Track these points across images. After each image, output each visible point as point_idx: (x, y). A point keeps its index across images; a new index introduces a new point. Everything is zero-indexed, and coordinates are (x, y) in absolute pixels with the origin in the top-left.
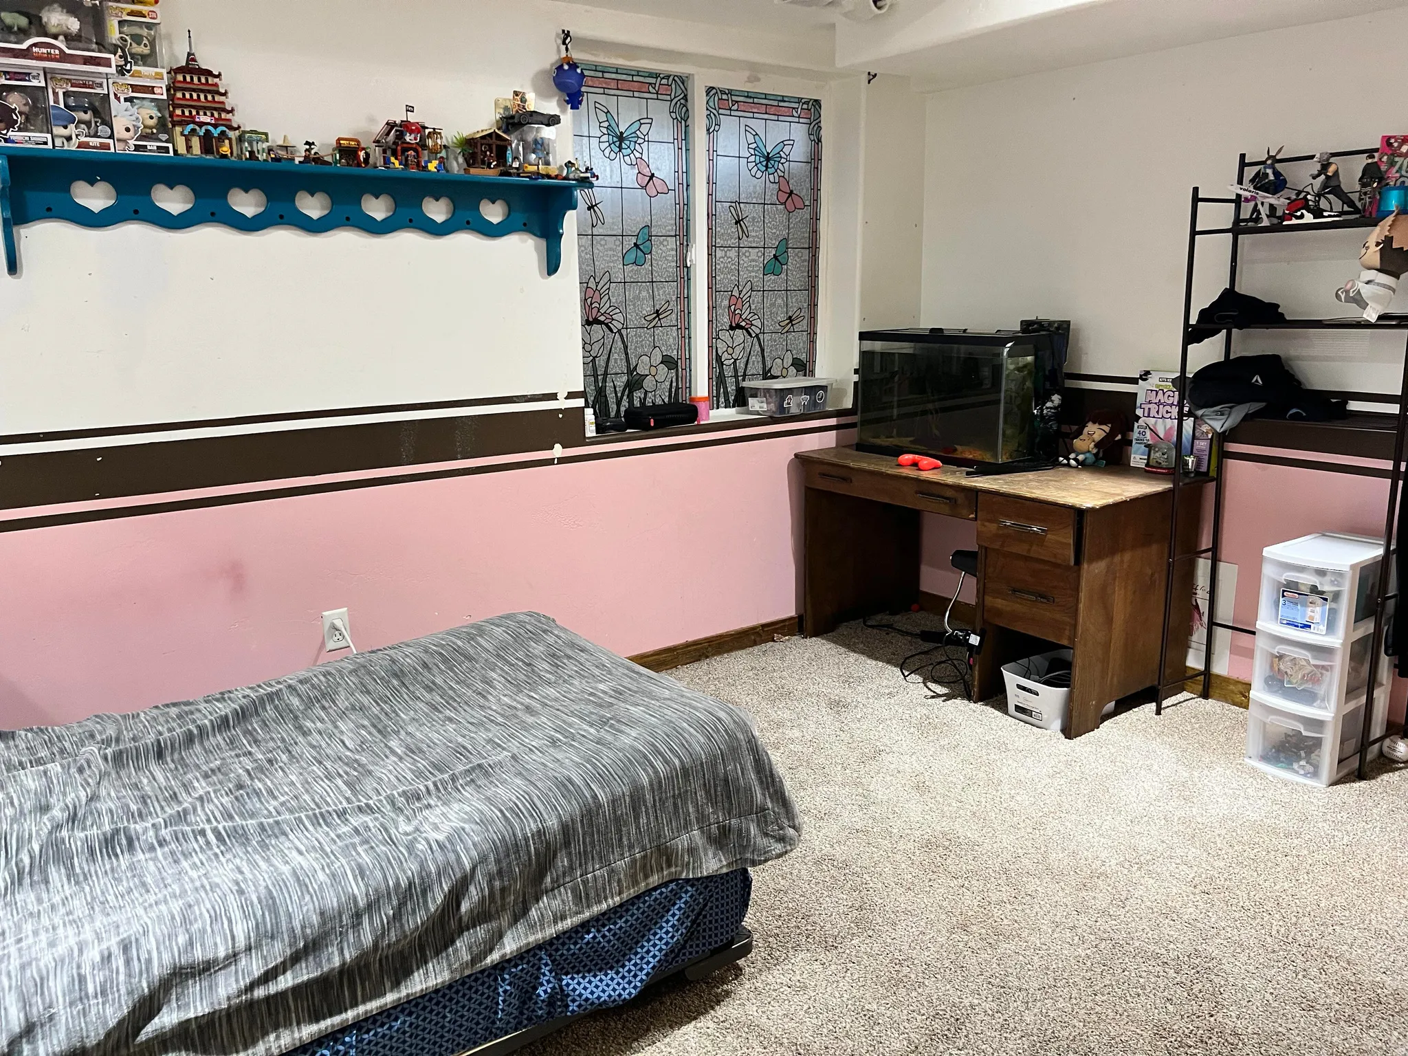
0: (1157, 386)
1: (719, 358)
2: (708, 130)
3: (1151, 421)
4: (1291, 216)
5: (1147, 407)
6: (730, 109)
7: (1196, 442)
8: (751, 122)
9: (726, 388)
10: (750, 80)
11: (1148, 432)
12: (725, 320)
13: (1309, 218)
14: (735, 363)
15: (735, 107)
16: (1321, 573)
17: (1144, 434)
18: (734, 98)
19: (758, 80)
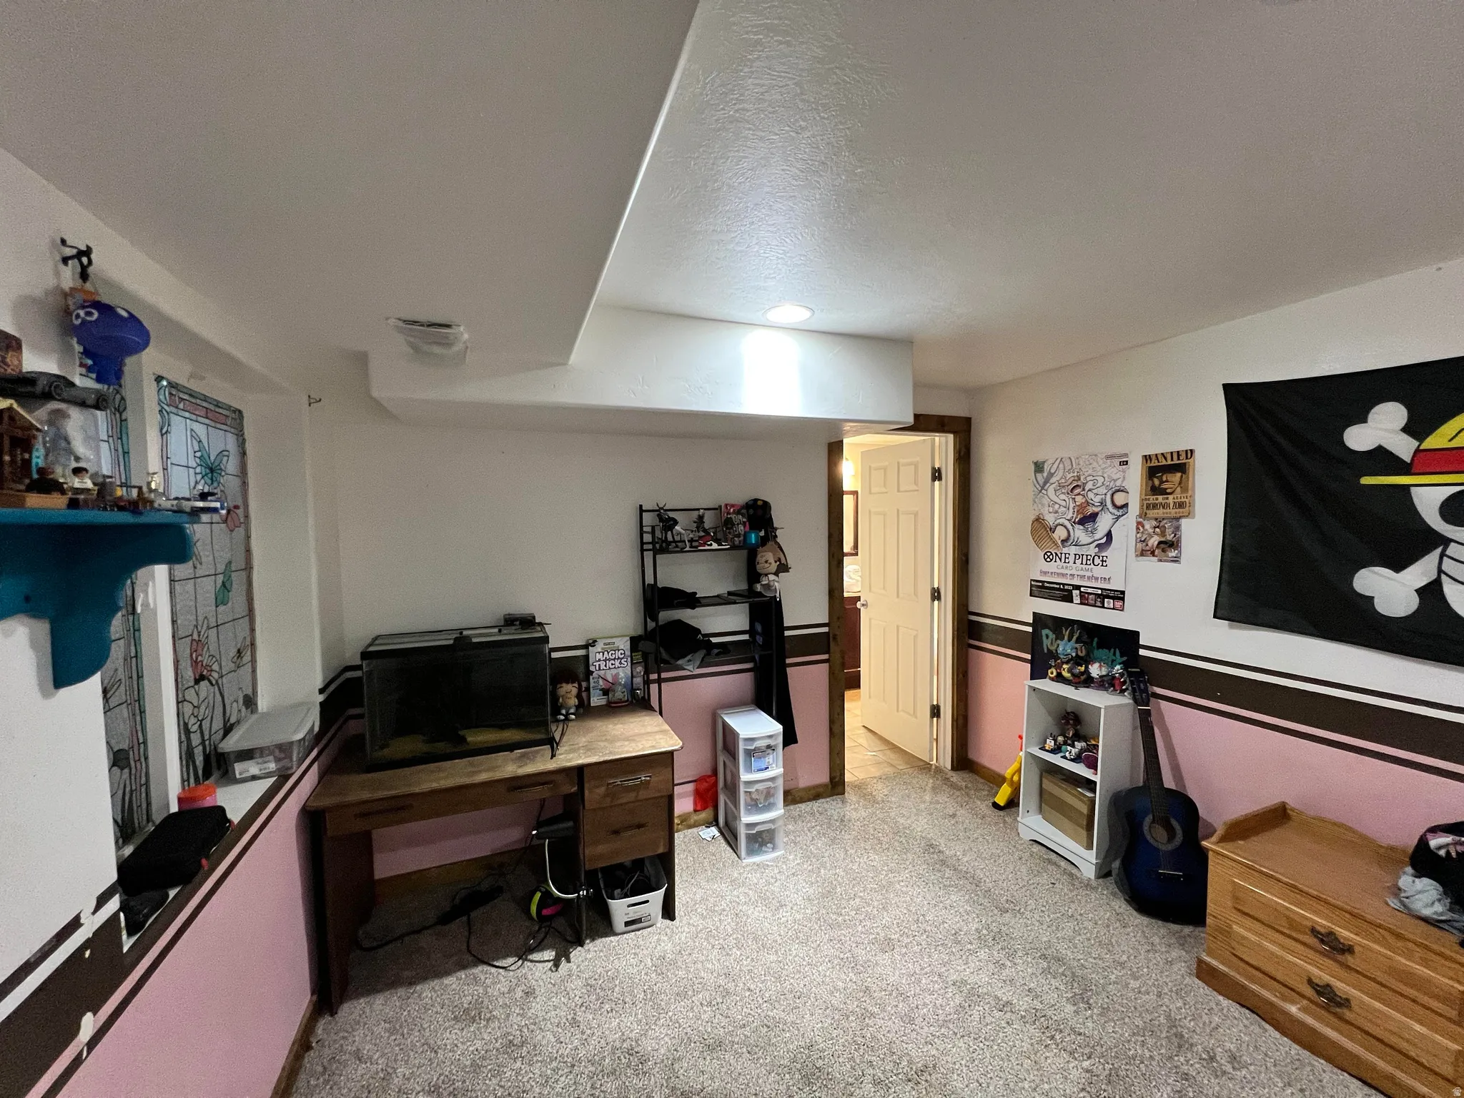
0: (602, 649)
1: (186, 725)
2: (161, 429)
3: (602, 673)
4: (705, 544)
5: (597, 664)
6: (177, 407)
7: (634, 679)
8: (196, 427)
9: (194, 762)
10: (192, 376)
11: (601, 680)
12: (189, 674)
13: (715, 546)
14: (200, 726)
15: (181, 406)
16: (770, 737)
17: (598, 682)
18: (182, 395)
19: (203, 378)
